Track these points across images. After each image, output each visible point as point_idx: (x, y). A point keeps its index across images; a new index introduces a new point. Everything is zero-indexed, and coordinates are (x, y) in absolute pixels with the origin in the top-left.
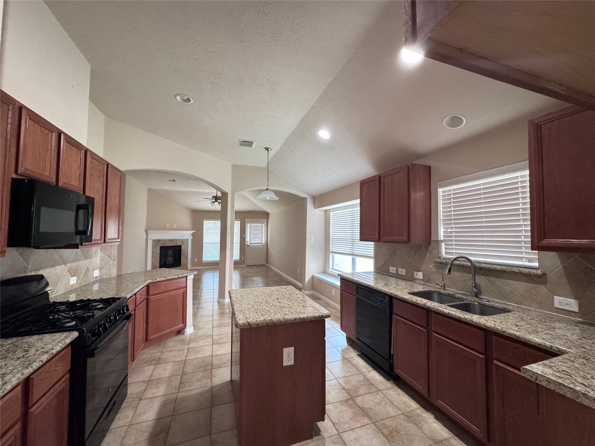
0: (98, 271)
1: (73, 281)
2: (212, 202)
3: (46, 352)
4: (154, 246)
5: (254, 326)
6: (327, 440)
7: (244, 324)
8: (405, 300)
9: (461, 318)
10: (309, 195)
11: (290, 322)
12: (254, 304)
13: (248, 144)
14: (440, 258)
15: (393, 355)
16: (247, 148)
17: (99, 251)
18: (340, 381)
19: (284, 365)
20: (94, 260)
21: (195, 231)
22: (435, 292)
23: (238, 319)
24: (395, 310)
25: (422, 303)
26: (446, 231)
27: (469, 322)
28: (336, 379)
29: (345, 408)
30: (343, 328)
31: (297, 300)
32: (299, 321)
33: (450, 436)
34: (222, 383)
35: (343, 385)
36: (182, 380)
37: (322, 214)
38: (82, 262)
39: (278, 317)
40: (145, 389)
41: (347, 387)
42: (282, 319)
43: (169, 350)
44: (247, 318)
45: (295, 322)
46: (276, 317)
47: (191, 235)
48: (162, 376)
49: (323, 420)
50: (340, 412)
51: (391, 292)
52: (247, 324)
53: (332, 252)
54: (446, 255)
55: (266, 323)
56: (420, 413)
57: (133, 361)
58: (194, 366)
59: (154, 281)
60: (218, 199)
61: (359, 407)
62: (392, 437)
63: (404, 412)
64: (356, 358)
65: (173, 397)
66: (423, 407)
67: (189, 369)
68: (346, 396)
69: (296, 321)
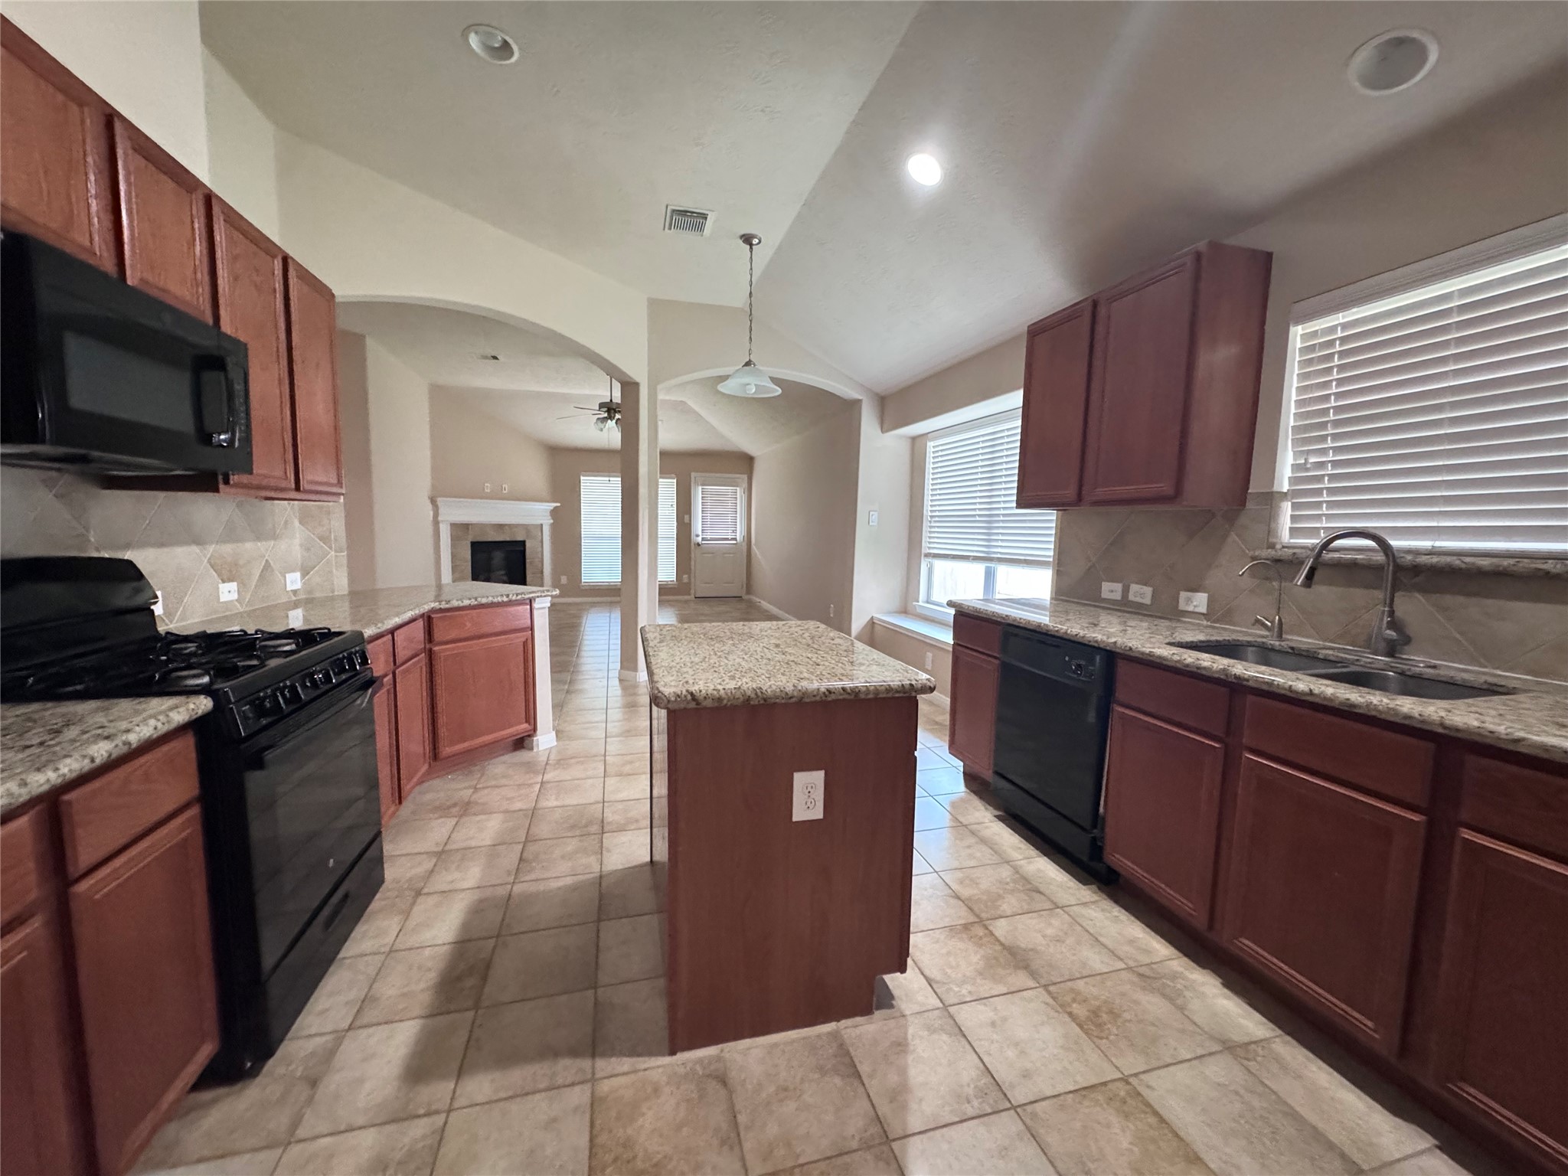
0: (298, 575)
1: (228, 592)
2: (598, 419)
3: (107, 738)
4: (455, 540)
5: (708, 703)
6: (910, 1019)
7: (678, 696)
8: (1158, 661)
9: (1354, 706)
10: (868, 391)
11: (814, 699)
12: (710, 655)
13: (689, 219)
14: (1272, 546)
15: (1104, 819)
16: (689, 237)
17: (297, 523)
18: (947, 878)
19: (795, 819)
20: (283, 545)
21: (559, 504)
22: (1250, 644)
23: (662, 683)
24: (1120, 694)
25: (1215, 666)
26: (1303, 461)
27: (1383, 716)
28: (936, 872)
29: (961, 945)
30: (955, 748)
31: (832, 650)
32: (841, 697)
33: (1272, 1034)
34: (626, 866)
35: (955, 887)
36: (525, 855)
37: (904, 449)
38: (249, 545)
39: (780, 683)
40: (432, 871)
41: (965, 892)
42: (793, 688)
43: (493, 783)
44: (687, 682)
45: (829, 699)
46: (773, 682)
47: (548, 514)
48: (473, 843)
49: (902, 969)
50: (949, 953)
51: (1113, 640)
52: (685, 696)
53: (927, 555)
54: (1291, 537)
55: (742, 699)
56: (1181, 969)
57: (400, 802)
58: (556, 822)
59: (444, 606)
60: (615, 412)
61: (1002, 944)
62: (1100, 1026)
63: (1132, 964)
64: (991, 824)
65: (502, 892)
66: (1186, 955)
67: (543, 829)
68: (963, 916)
69: (833, 697)
